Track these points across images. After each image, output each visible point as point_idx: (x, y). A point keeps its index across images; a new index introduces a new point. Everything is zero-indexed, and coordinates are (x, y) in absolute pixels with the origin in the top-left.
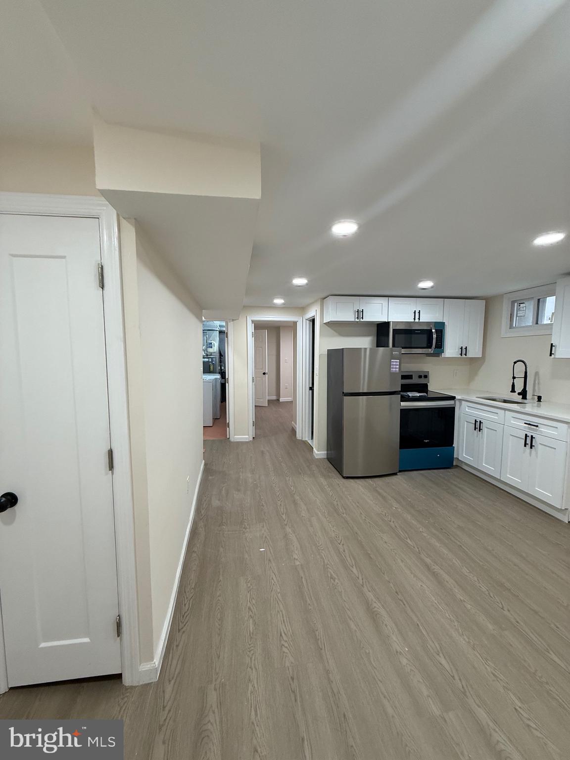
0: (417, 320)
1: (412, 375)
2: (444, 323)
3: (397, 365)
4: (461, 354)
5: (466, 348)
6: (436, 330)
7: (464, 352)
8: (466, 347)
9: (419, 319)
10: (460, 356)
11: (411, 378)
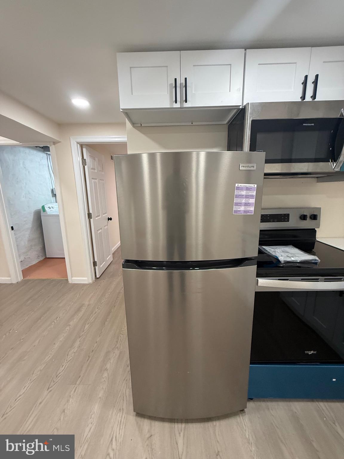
0: (308, 98)
1: (288, 215)
3: (251, 197)
9: (314, 96)
11: (286, 220)
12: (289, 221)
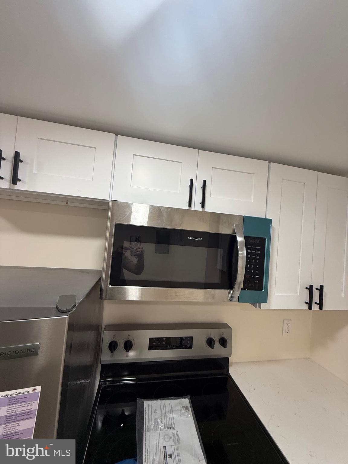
0: (197, 206)
1: (191, 339)
2: (269, 221)
3: (24, 416)
5: (321, 289)
6: (246, 238)
7: (316, 298)
8: (321, 286)
9: (203, 204)
10: (306, 307)
11: (189, 346)
12: (192, 348)
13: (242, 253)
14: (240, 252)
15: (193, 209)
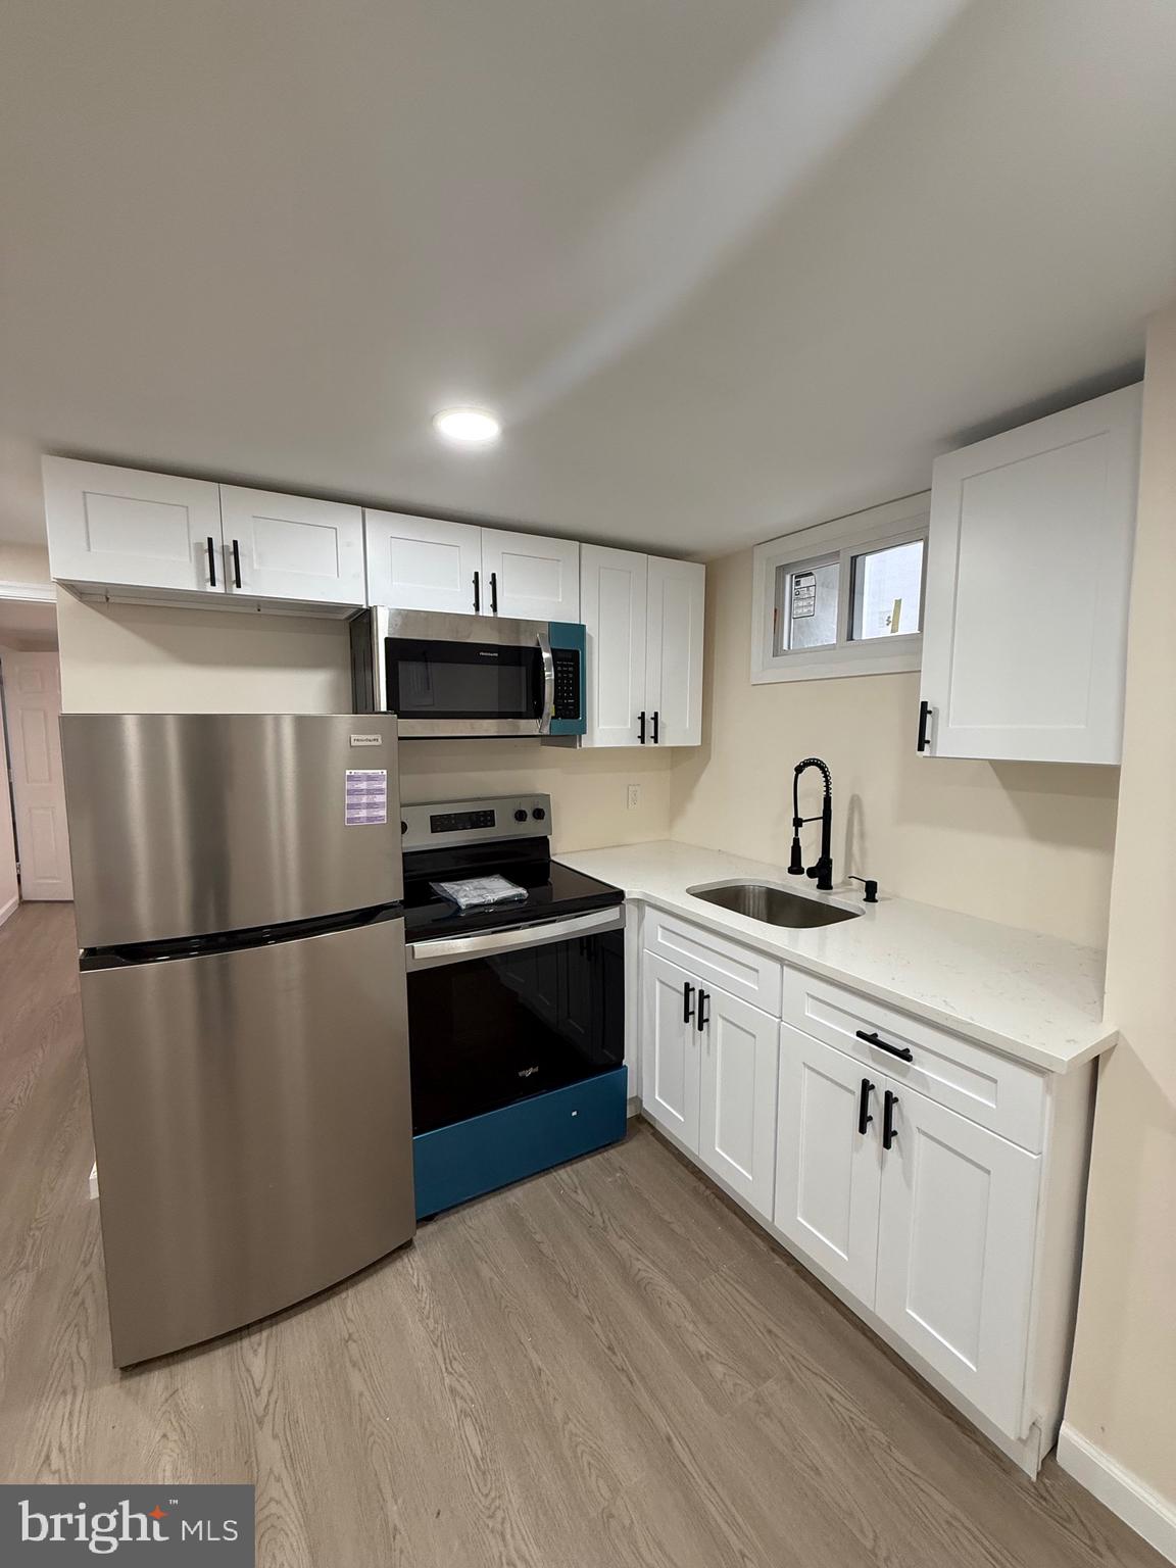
0: (486, 611)
1: (491, 814)
2: (584, 626)
3: (380, 791)
4: (642, 738)
5: (656, 718)
6: (554, 652)
7: (650, 731)
8: (656, 714)
9: (494, 607)
10: (638, 743)
11: (489, 823)
12: (493, 825)
13: (549, 675)
14: (546, 673)
15: (481, 614)
